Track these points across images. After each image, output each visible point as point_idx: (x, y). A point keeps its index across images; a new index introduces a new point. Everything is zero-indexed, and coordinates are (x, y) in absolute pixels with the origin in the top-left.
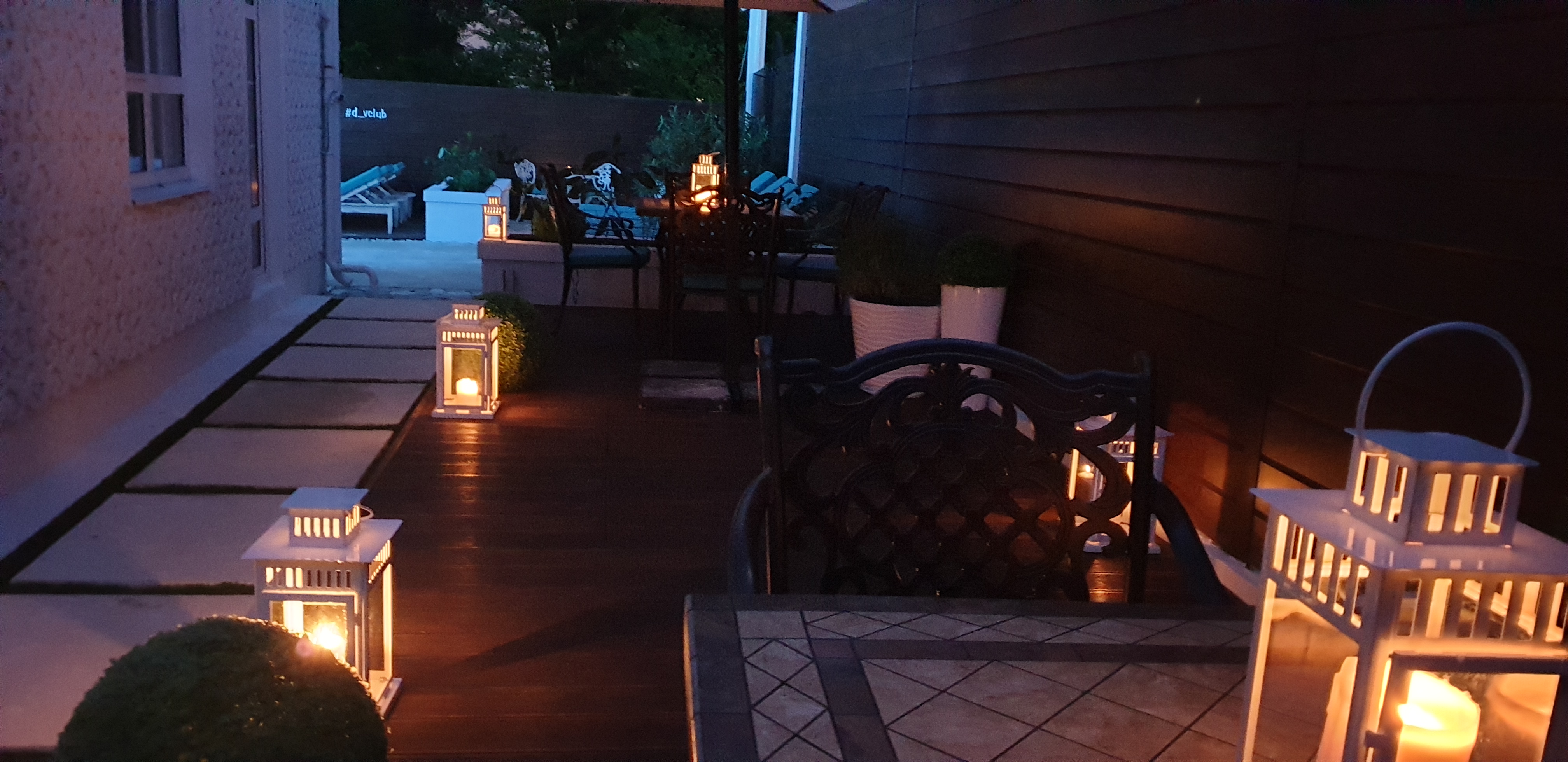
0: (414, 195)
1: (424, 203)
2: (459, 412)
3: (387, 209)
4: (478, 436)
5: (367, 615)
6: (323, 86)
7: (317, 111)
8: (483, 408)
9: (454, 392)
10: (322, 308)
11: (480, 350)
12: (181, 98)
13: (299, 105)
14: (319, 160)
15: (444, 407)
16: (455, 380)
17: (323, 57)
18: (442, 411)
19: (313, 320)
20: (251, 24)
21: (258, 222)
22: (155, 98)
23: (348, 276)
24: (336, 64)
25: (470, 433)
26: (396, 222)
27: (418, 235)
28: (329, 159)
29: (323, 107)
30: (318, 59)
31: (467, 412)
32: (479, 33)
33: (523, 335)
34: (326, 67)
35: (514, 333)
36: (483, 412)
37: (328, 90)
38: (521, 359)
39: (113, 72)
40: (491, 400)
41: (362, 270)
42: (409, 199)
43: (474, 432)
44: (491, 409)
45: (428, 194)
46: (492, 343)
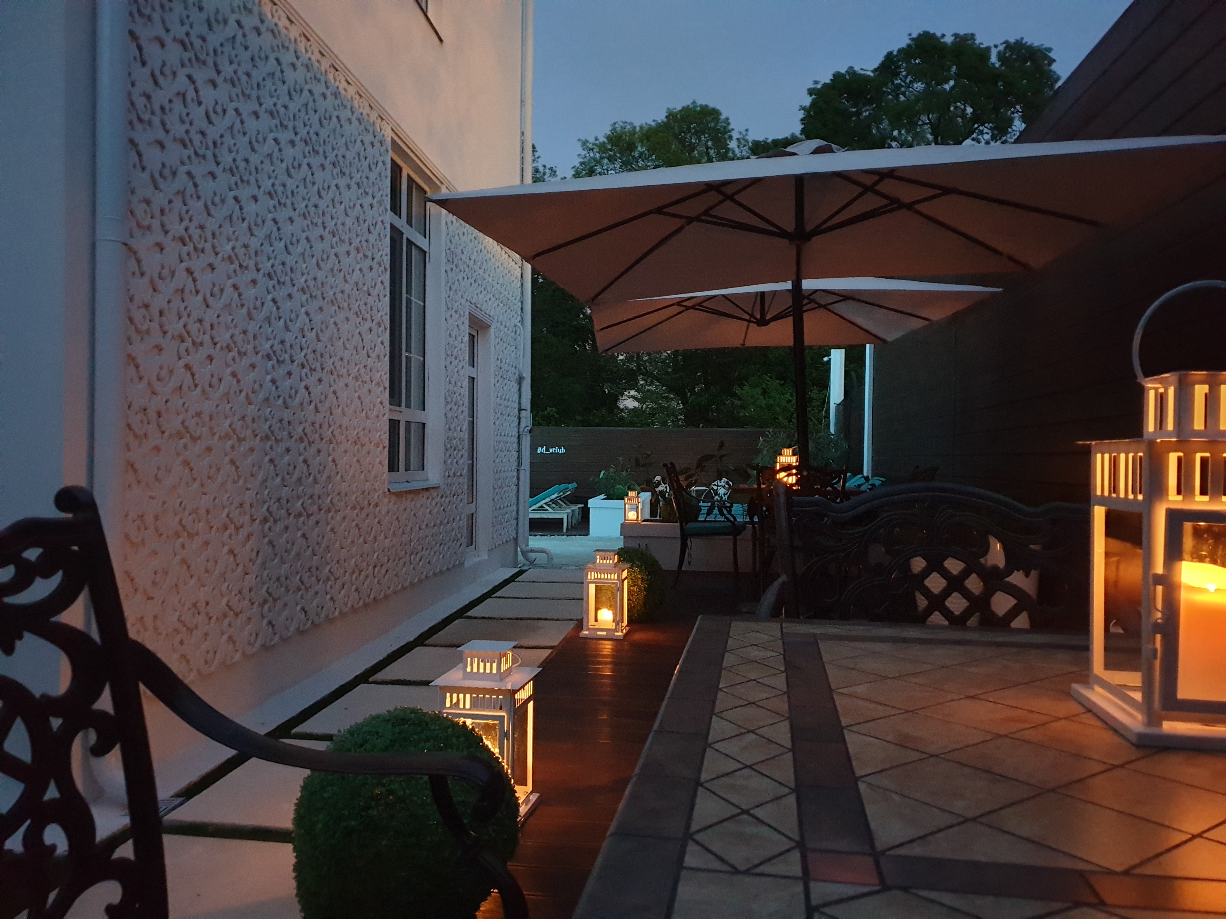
0: (583, 505)
1: (589, 508)
2: (599, 633)
3: (564, 514)
4: (612, 649)
5: (513, 734)
6: (519, 422)
7: (515, 440)
8: (616, 630)
9: (596, 620)
10: (514, 575)
11: (614, 585)
12: (424, 424)
13: (503, 434)
14: (515, 474)
15: (589, 629)
16: (597, 609)
17: (520, 403)
18: (587, 632)
19: (506, 583)
20: (472, 380)
21: (473, 514)
22: (408, 423)
23: (532, 555)
24: (529, 408)
25: (607, 647)
26: (570, 525)
27: (584, 533)
28: (522, 473)
29: (519, 437)
30: (516, 405)
31: (605, 633)
32: (632, 397)
33: (646, 578)
34: (521, 410)
35: (640, 576)
36: (616, 634)
37: (523, 425)
38: (645, 596)
39: (381, 403)
40: (622, 627)
41: (542, 551)
42: (579, 508)
43: (610, 647)
44: (622, 631)
45: (591, 503)
46: (623, 581)
